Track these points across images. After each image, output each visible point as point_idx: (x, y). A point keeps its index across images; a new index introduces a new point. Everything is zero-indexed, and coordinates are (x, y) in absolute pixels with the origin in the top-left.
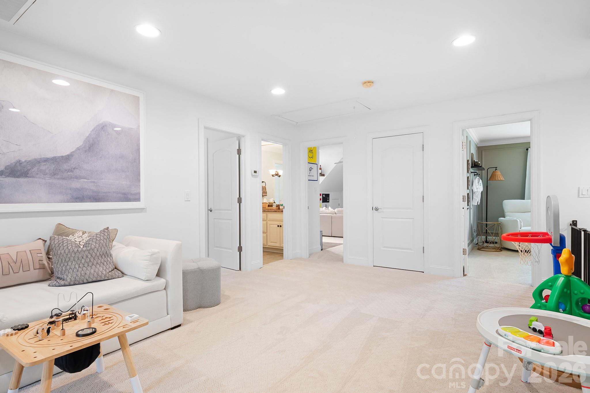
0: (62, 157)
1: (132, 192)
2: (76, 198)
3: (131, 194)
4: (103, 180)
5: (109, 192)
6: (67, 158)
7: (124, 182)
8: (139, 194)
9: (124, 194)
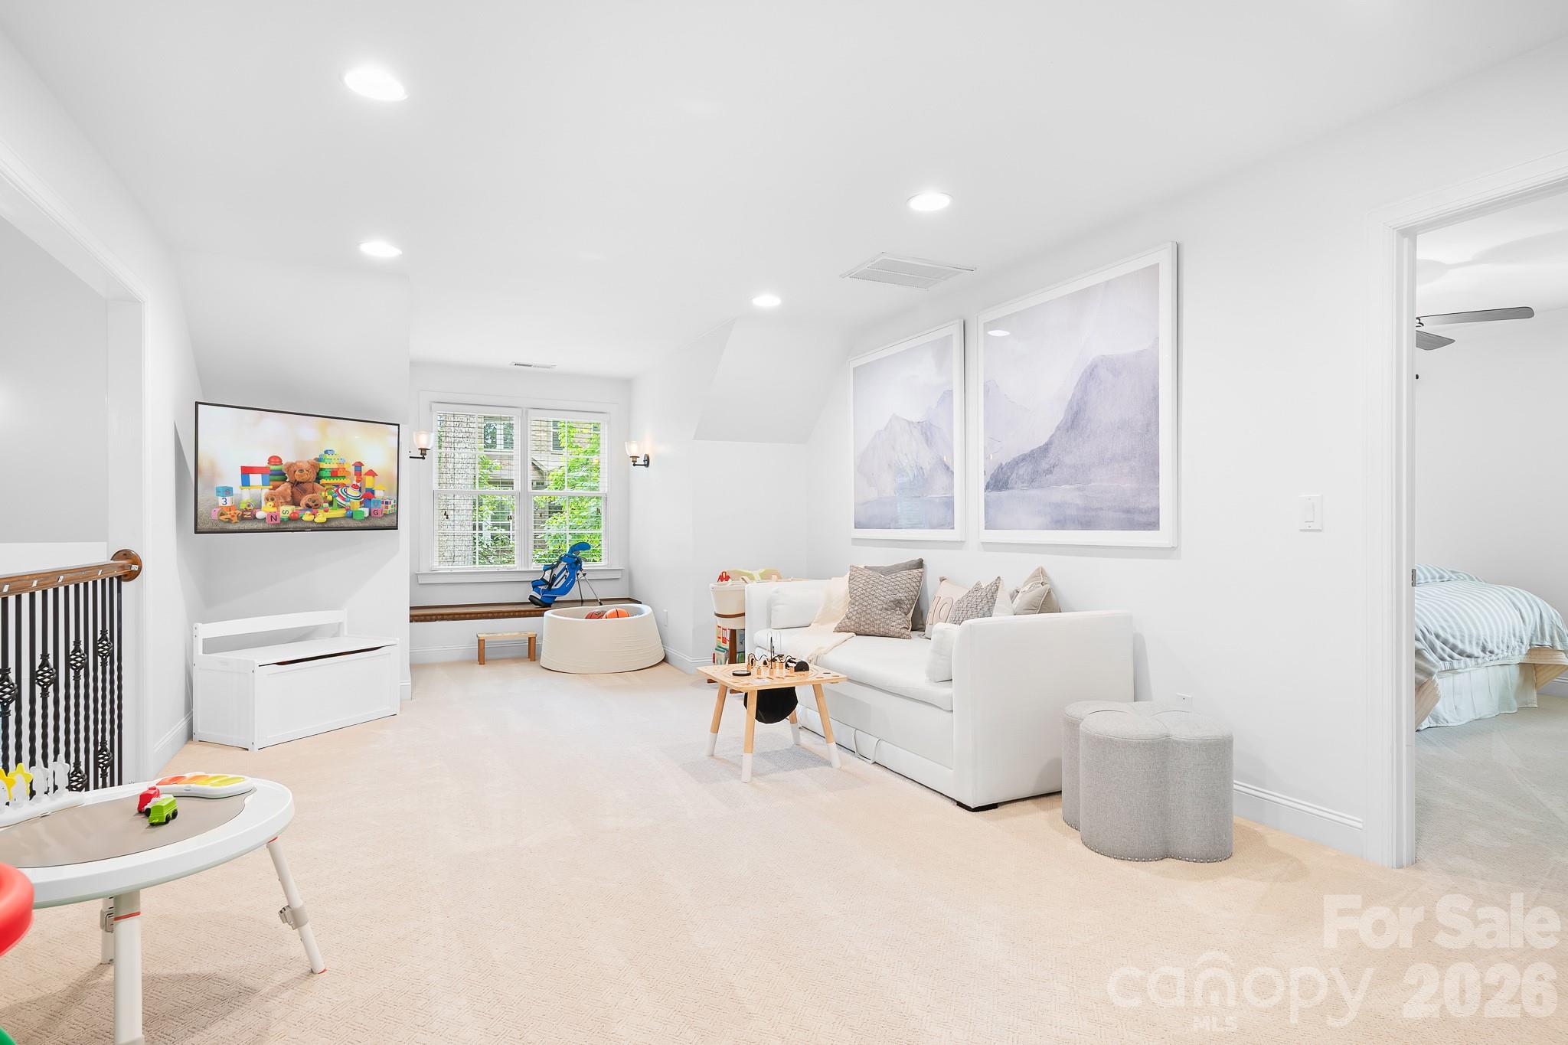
0: (1040, 448)
1: (1141, 507)
2: (1057, 522)
3: (1141, 512)
4: (1093, 484)
5: (1101, 509)
6: (1045, 449)
7: (1126, 485)
8: (1156, 510)
9: (1128, 511)
